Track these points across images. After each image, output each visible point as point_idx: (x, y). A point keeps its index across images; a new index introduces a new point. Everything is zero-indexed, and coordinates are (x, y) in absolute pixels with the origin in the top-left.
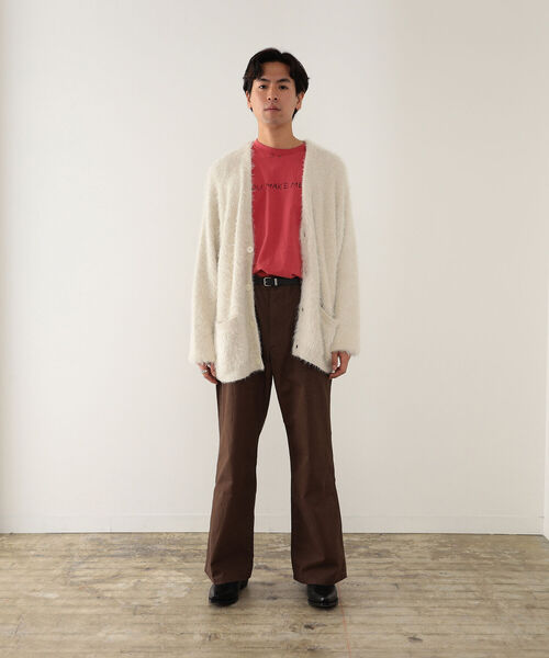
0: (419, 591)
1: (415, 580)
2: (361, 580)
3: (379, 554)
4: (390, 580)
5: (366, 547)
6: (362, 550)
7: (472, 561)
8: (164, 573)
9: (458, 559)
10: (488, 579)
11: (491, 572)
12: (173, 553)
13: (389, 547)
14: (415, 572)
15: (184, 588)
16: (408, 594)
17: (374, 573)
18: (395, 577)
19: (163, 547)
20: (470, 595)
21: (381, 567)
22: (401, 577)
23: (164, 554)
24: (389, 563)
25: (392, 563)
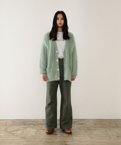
0: (91, 133)
1: (90, 130)
2: (77, 130)
3: (81, 124)
4: (84, 130)
5: (78, 122)
6: (77, 123)
7: (104, 126)
8: (29, 129)
9: (101, 125)
10: (108, 130)
11: (108, 128)
12: (31, 124)
13: (84, 122)
14: (90, 128)
15: (34, 132)
16: (88, 134)
17: (81, 129)
18: (85, 129)
19: (29, 123)
20: (104, 134)
21: (82, 127)
22: (87, 129)
23: (29, 124)
24: (84, 126)
25: (85, 126)
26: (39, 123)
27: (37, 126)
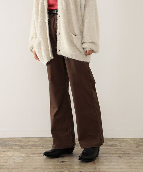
0: (131, 159)
1: (129, 155)
2: (104, 155)
3: (112, 146)
4: (116, 155)
8: (12, 153)
12: (16, 145)
13: (116, 143)
14: (129, 152)
15: (21, 158)
16: (125, 160)
17: (111, 152)
18: (119, 154)
19: (12, 143)
22: (122, 154)
23: (12, 145)
25: (117, 149)
26: (30, 143)
27: (27, 147)
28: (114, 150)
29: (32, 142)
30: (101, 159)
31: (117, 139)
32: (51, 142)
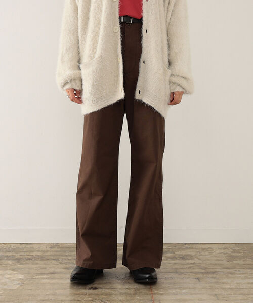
0: (217, 283)
1: (214, 275)
2: (169, 276)
3: (183, 258)
4: (192, 276)
5: (173, 252)
12: (8, 258)
13: (192, 252)
15: (17, 282)
16: (207, 285)
17: (182, 271)
18: (196, 273)
21: (185, 266)
22: (203, 273)
24: (191, 264)
25: (194, 263)
26: (35, 254)
27: (28, 262)
28: (189, 266)
29: (38, 251)
30: (163, 283)
31: (194, 246)
32: (73, 251)
